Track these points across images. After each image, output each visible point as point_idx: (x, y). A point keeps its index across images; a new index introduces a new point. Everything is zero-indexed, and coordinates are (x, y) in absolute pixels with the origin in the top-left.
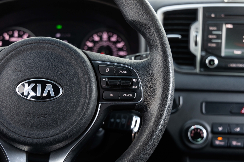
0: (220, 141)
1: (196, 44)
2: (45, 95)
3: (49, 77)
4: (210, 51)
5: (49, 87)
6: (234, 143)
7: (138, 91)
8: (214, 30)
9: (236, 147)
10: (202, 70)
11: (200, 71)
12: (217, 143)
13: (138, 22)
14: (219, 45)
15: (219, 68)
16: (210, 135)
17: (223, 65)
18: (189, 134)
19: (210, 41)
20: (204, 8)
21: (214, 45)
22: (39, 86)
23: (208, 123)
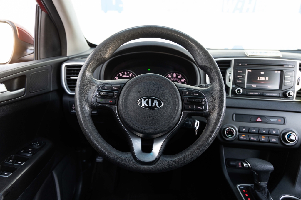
0: (243, 137)
1: (230, 81)
2: (153, 106)
3: (156, 96)
4: (238, 85)
5: (156, 102)
6: (252, 138)
7: (205, 105)
8: (241, 73)
9: (253, 141)
10: (233, 95)
11: (231, 96)
12: (242, 138)
13: (205, 66)
14: (244, 81)
15: (243, 95)
16: (238, 133)
17: (245, 93)
18: (225, 132)
19: (238, 79)
20: (235, 60)
21: (241, 81)
22: (150, 101)
23: (237, 127)
